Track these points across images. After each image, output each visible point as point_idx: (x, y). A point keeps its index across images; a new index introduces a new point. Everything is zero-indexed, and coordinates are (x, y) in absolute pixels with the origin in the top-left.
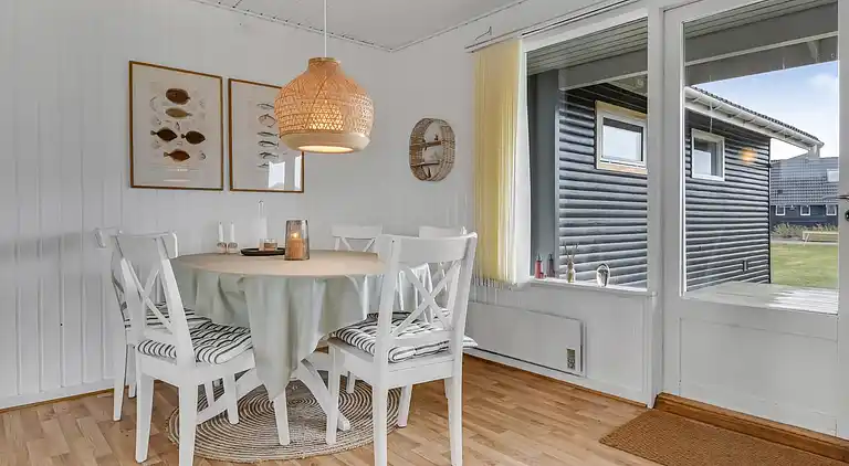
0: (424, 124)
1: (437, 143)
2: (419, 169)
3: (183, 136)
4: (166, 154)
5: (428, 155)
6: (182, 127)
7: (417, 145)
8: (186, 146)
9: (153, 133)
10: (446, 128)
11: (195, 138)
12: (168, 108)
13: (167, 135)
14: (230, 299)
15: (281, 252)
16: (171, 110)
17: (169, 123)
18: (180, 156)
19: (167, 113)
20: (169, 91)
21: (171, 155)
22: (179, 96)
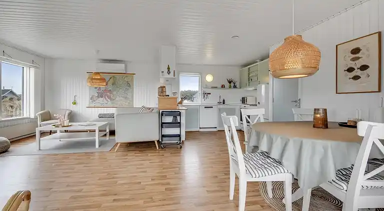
3: (358, 69)
4: (350, 78)
6: (357, 64)
8: (359, 73)
9: (345, 70)
12: (352, 58)
13: (350, 70)
16: (353, 59)
17: (352, 64)
18: (356, 78)
19: (351, 60)
20: (352, 51)
21: (352, 78)
22: (356, 51)
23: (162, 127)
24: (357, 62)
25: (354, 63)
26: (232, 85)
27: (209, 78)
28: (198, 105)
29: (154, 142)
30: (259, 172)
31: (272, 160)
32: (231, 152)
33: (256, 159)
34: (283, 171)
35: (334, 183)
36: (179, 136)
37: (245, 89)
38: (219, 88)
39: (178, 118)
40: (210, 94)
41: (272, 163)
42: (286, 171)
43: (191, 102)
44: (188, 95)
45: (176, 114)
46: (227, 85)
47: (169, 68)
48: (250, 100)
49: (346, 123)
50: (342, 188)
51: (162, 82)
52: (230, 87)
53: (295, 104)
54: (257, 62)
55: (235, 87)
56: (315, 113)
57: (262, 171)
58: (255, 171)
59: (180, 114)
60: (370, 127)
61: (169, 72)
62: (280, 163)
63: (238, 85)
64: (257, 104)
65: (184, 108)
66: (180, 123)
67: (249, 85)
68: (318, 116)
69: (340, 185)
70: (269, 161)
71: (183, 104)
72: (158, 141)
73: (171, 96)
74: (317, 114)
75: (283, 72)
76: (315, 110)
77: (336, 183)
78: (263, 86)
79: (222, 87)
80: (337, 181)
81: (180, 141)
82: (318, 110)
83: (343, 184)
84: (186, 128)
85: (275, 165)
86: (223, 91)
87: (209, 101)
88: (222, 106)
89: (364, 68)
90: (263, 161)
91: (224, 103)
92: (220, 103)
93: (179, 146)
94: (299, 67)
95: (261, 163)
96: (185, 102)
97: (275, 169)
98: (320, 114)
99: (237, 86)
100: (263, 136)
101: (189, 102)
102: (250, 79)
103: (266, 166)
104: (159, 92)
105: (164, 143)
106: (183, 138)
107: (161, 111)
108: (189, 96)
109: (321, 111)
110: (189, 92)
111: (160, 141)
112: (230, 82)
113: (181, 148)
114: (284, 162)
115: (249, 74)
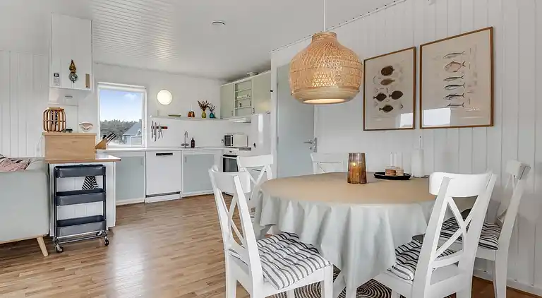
3: (390, 96)
4: (380, 109)
6: (389, 90)
8: (391, 102)
9: (374, 98)
12: (382, 80)
13: (381, 97)
16: (384, 81)
17: (383, 89)
18: (388, 109)
19: (381, 83)
20: (383, 69)
21: (383, 109)
22: (387, 71)
23: (56, 203)
24: (389, 86)
25: (385, 87)
26: (208, 112)
27: (164, 98)
28: (142, 151)
29: (35, 240)
30: (287, 274)
31: (302, 248)
32: (228, 242)
33: (274, 250)
34: (322, 264)
35: (396, 271)
36: (102, 219)
37: (230, 120)
38: (184, 119)
39: (99, 179)
40: (166, 128)
41: (302, 252)
42: (327, 263)
43: (122, 145)
44: (114, 129)
45: (92, 171)
46: (199, 112)
47: (73, 68)
48: (238, 141)
49: (384, 173)
50: (409, 278)
51: (53, 100)
52: (204, 117)
53: (310, 145)
54: (248, 76)
55: (212, 116)
56: (350, 161)
57: (290, 271)
58: (280, 273)
59: (103, 171)
60: (447, 180)
61: (73, 77)
62: (317, 251)
63: (217, 113)
64: (252, 147)
65: (111, 157)
66: (103, 191)
67: (237, 115)
68: (354, 164)
69: (406, 274)
70: (297, 250)
71: (108, 149)
72: (47, 238)
73: (77, 130)
74: (354, 161)
75: (310, 92)
76: (350, 155)
77: (399, 270)
78: (261, 117)
79: (190, 116)
80: (399, 267)
81: (105, 229)
82: (354, 155)
83: (409, 272)
84: (117, 198)
85: (309, 255)
86: (191, 122)
87: (164, 142)
88: (189, 152)
89: (397, 95)
90: (289, 252)
91: (193, 146)
92: (185, 145)
93: (101, 241)
94: (333, 85)
95: (285, 255)
96: (113, 145)
97: (310, 263)
98: (356, 161)
99: (216, 116)
100: (288, 205)
101: (118, 145)
102: (238, 105)
103: (295, 261)
104: (45, 122)
105: (62, 240)
106: (111, 222)
107: (52, 166)
108: (114, 131)
109: (358, 158)
110: (116, 123)
111: (52, 234)
112: (204, 107)
113: (107, 245)
114: (323, 247)
115: (237, 94)
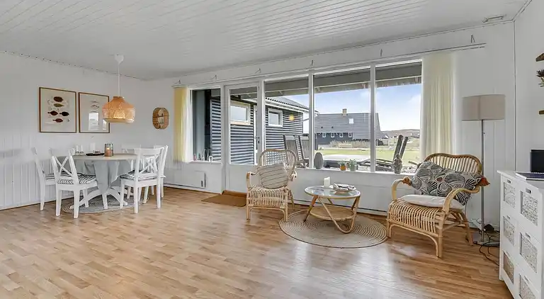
0: (157, 110)
1: (162, 116)
2: (157, 125)
3: (60, 114)
4: (53, 120)
5: (160, 120)
6: (60, 110)
7: (155, 116)
8: (61, 117)
9: (49, 113)
10: (165, 111)
11: (65, 114)
13: (54, 113)
14: (88, 167)
15: (103, 154)
16: (56, 104)
17: (55, 109)
18: (59, 121)
19: (54, 105)
20: (55, 97)
21: (56, 120)
22: (58, 99)
25: (57, 108)
